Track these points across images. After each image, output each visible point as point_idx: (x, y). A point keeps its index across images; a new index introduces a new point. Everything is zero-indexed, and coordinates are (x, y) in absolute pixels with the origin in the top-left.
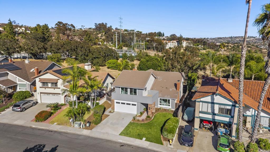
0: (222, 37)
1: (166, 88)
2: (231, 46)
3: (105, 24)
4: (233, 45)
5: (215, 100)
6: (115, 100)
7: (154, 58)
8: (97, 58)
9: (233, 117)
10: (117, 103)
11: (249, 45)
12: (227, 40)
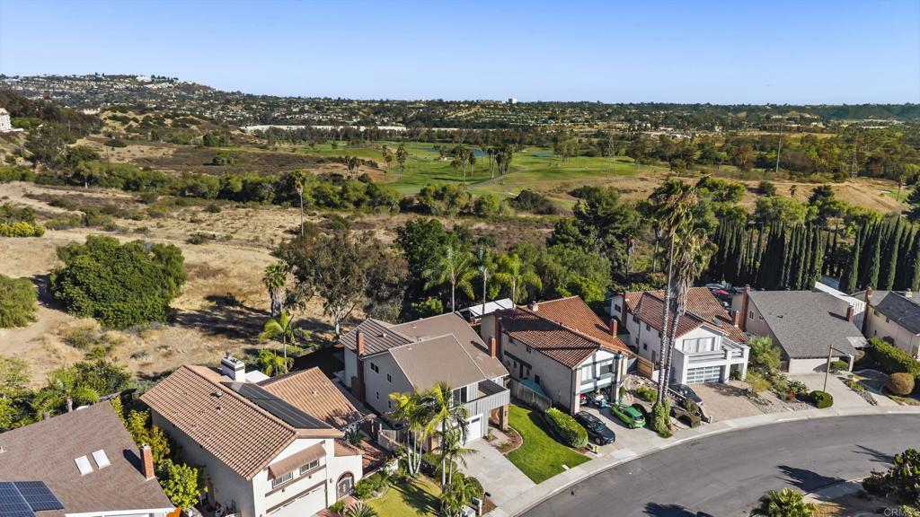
2: (135, 120)
4: (142, 117)
5: (596, 358)
9: (616, 374)
11: (191, 117)
12: (83, 87)
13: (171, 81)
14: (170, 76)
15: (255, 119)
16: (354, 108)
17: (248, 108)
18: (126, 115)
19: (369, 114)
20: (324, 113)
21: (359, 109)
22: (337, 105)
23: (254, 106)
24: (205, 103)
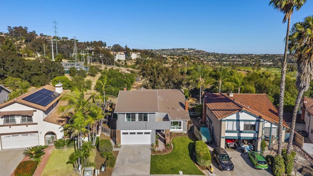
0: (165, 49)
1: (173, 108)
2: (176, 58)
3: (24, 28)
4: (178, 57)
5: (240, 117)
6: (121, 131)
7: (117, 73)
8: (37, 75)
9: (258, 132)
10: (123, 133)
12: (170, 52)
13: (194, 50)
14: (194, 48)
15: (216, 60)
16: (253, 56)
17: (215, 57)
18: (174, 57)
19: (259, 59)
20: (241, 58)
21: (255, 57)
22: (246, 56)
23: (217, 56)
24: (202, 56)
